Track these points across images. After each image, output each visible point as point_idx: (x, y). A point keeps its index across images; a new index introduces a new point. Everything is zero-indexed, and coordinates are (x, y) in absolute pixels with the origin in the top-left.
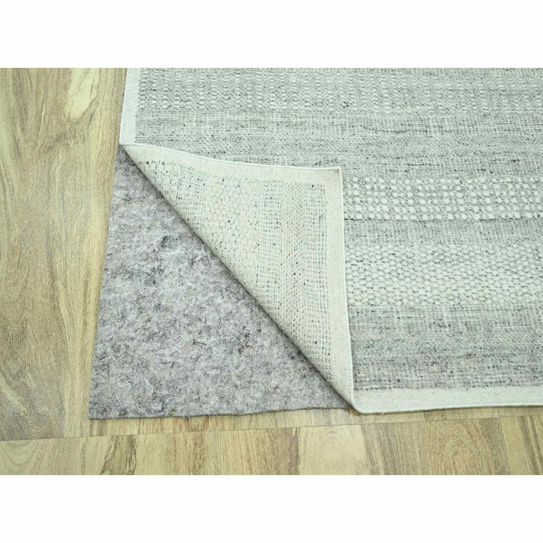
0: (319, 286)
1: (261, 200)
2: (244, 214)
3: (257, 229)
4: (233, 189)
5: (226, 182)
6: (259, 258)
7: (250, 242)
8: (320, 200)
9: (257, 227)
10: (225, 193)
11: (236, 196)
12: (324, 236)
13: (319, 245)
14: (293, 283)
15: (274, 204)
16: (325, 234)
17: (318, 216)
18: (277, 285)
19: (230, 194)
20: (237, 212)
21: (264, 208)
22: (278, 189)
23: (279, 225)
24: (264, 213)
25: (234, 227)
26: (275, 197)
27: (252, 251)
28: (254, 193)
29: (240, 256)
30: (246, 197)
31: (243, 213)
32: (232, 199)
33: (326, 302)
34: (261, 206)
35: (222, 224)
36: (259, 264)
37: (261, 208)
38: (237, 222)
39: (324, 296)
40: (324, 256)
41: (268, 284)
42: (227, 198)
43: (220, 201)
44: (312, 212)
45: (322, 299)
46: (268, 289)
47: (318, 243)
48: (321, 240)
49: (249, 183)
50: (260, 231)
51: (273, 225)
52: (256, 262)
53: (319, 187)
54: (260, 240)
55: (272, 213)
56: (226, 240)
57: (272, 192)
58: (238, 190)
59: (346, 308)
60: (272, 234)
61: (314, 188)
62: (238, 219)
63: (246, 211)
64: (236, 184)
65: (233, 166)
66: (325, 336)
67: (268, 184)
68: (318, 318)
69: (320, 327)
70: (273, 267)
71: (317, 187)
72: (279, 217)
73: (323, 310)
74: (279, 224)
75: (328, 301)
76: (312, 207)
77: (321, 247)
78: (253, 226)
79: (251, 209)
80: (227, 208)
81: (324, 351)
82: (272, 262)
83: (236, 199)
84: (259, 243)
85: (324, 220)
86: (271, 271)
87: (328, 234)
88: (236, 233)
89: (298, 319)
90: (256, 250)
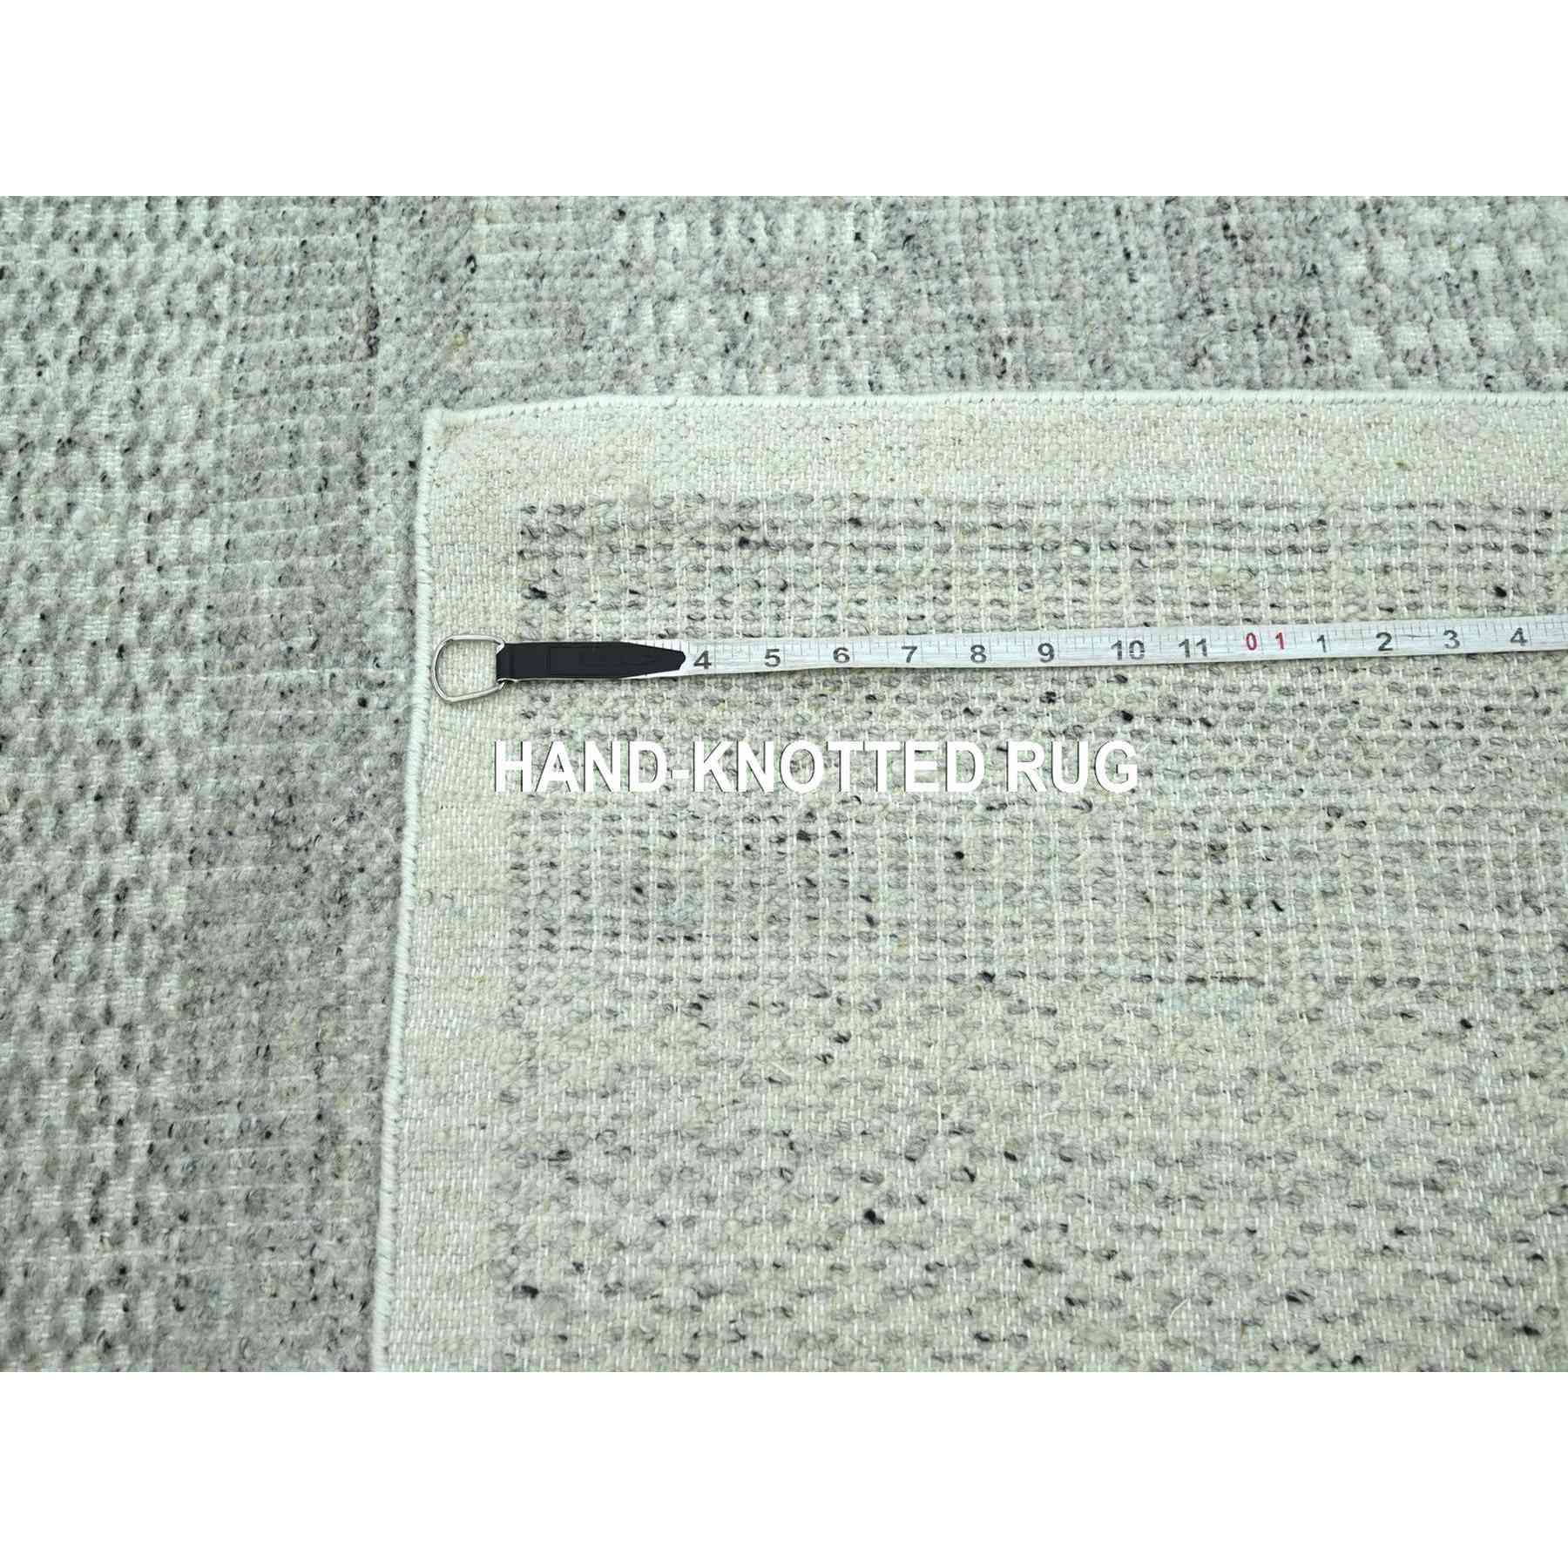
0: (1165, 555)
1: (651, 966)
2: (772, 1096)
3: (867, 991)
4: (588, 1204)
5: (543, 1270)
6: (1085, 968)
7: (987, 1045)
8: (626, 540)
9: (855, 991)
10: (633, 1266)
11: (637, 1175)
12: (863, 513)
13: (916, 548)
14: (1183, 731)
15: (678, 865)
16: (849, 508)
17: (733, 558)
18: (1231, 837)
19: (632, 1225)
20: (774, 1157)
21: (707, 947)
22: (568, 841)
23: (821, 827)
24: (738, 946)
25: (903, 1179)
26: (626, 860)
27: (1043, 1026)
28: (599, 1028)
29: (1100, 1114)
30: (638, 1094)
31: (768, 1109)
32: (673, 1205)
33: (1258, 517)
34: (695, 969)
35: (907, 1268)
36: (1121, 967)
37: (708, 967)
38: (857, 1156)
39: (1224, 526)
40: (982, 517)
41: (1237, 899)
42: (678, 1244)
43: (722, 1308)
44: (708, 597)
45: (1238, 540)
46: (1263, 898)
47: (903, 561)
48: (889, 538)
49: (532, 1073)
50: (879, 967)
51: (823, 872)
52: (1115, 994)
53: (542, 546)
54: (944, 969)
55: (739, 879)
56: (1011, 1231)
57: (596, 893)
58: (591, 1161)
59: (1263, 395)
60: (884, 877)
61: (546, 585)
62: (825, 1151)
63: (748, 1082)
64: (547, 1180)
65: (409, 1218)
66: (1456, 537)
67: (534, 925)
68: (1359, 572)
69: (1412, 567)
70: (1119, 865)
71: (542, 566)
72: (767, 830)
73: (1309, 538)
74: (810, 828)
75: (1247, 505)
76: (680, 595)
77: (933, 538)
78: (851, 1023)
79: (724, 1043)
80: (766, 1244)
81: (1533, 542)
82: (1085, 879)
83: (665, 1178)
84: (972, 969)
85: (758, 516)
86: (1150, 881)
87: (843, 486)
88: (953, 1155)
89: (1396, 701)
90: (1034, 993)
